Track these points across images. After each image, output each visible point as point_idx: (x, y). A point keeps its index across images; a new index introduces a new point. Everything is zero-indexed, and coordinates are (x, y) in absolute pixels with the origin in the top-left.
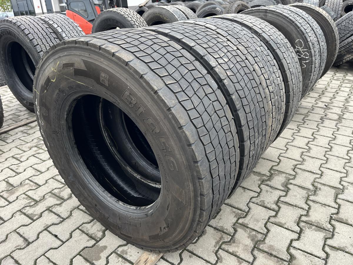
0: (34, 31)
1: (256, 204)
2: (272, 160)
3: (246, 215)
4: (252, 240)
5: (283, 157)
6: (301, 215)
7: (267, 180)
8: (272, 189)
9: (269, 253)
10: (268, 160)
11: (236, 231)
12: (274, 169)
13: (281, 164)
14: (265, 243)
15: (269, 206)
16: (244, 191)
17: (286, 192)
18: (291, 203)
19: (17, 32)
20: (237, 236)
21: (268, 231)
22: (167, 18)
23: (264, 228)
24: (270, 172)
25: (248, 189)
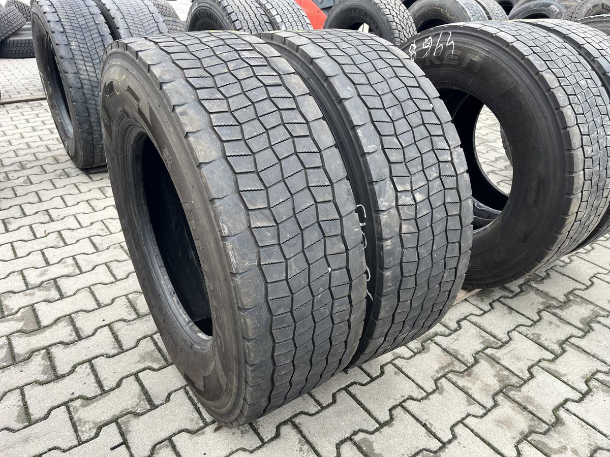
0: (244, 18)
1: (525, 336)
2: (578, 280)
3: (501, 347)
4: (499, 381)
5: (600, 280)
6: (598, 371)
7: (557, 307)
8: (561, 322)
9: (521, 405)
10: (570, 277)
11: (476, 361)
12: (575, 294)
13: (591, 289)
14: (520, 391)
15: (546, 344)
16: (510, 313)
17: (584, 332)
18: (586, 349)
19: (220, 16)
20: (476, 369)
21: (532, 378)
22: (452, 15)
23: (527, 371)
24: (566, 297)
25: (517, 312)
